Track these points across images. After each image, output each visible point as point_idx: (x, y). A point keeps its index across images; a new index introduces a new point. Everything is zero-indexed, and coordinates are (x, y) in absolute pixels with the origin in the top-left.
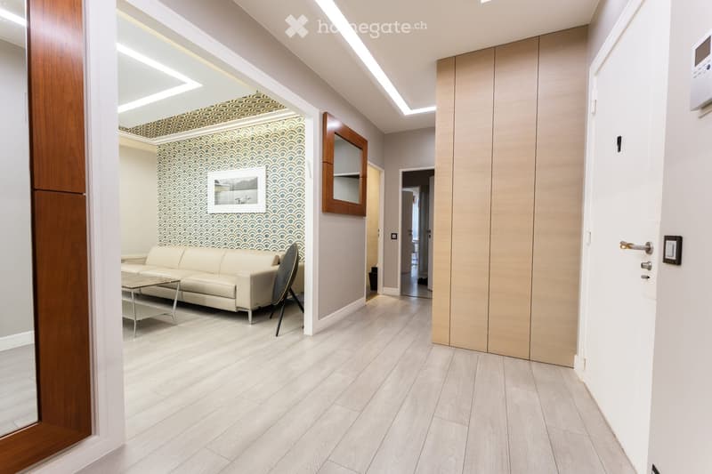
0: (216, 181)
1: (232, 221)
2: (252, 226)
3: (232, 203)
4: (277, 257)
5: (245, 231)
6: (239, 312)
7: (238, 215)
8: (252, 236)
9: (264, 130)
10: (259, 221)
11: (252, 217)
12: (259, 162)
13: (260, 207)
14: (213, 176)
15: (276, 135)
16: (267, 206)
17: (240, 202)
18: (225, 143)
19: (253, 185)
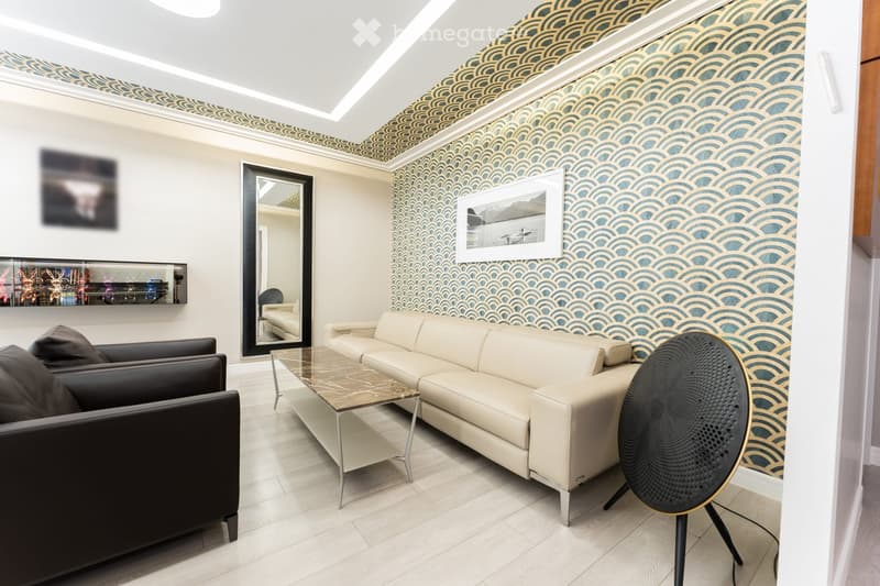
0: (470, 211)
1: (494, 275)
2: (532, 284)
3: (495, 244)
4: (602, 352)
5: (517, 292)
6: (533, 482)
7: (505, 263)
8: (531, 301)
9: (562, 99)
10: (547, 275)
11: (532, 267)
12: (549, 164)
13: (550, 247)
14: (465, 202)
15: (590, 100)
16: (564, 246)
17: (509, 241)
18: (487, 144)
19: (536, 208)
